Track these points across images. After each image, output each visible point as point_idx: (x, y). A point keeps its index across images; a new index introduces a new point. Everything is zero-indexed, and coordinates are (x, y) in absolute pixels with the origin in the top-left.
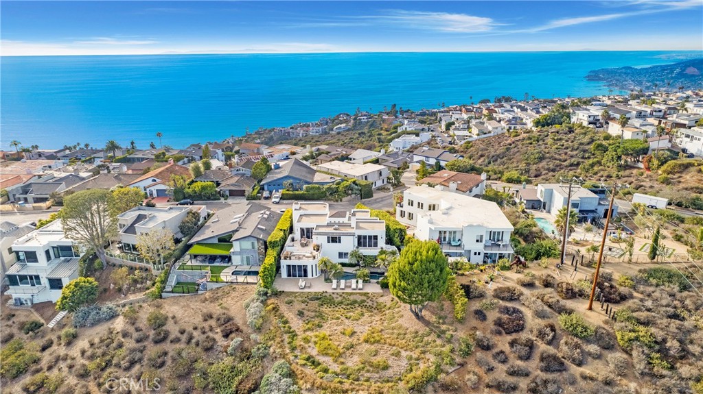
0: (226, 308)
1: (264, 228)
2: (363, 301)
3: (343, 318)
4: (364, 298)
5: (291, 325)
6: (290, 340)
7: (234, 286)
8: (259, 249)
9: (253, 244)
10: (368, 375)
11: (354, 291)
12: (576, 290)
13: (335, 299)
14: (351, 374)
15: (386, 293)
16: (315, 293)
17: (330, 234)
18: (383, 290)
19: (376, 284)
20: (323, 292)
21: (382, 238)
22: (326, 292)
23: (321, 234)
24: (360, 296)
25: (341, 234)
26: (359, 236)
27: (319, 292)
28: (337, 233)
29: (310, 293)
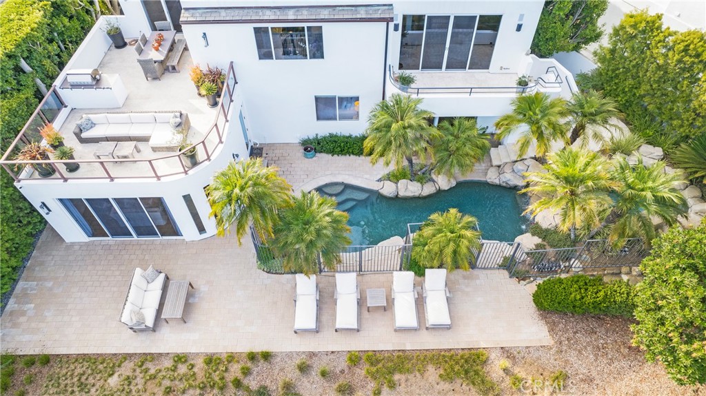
11: (410, 344)
15: (572, 356)
16: (211, 360)
17: (269, 15)
18: (551, 330)
19: (505, 273)
20: (252, 357)
21: (519, 28)
22: (267, 356)
23: (223, 15)
24: (446, 386)
25: (325, 14)
26: (414, 22)
27: (232, 358)
28: (305, 14)
29: (183, 369)
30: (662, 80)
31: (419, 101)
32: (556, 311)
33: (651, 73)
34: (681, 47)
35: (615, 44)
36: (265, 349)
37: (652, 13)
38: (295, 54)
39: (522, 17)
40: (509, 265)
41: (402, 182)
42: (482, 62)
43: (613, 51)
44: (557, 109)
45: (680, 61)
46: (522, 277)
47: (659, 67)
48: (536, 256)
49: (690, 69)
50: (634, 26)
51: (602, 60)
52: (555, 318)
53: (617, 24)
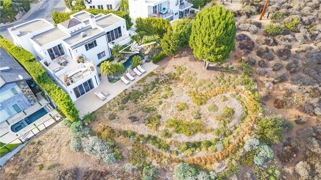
0: (54, 166)
1: (7, 68)
2: (157, 80)
3: (163, 100)
4: (154, 77)
5: (141, 133)
6: (157, 145)
7: (36, 140)
8: (23, 92)
9: (13, 90)
10: (232, 124)
11: (143, 76)
12: (249, 12)
13: (140, 90)
14: (225, 133)
15: (162, 65)
16: (119, 95)
17: (86, 42)
18: (158, 65)
19: (147, 63)
20: (124, 91)
21: (124, 27)
22: (126, 90)
23: (78, 45)
24: (151, 77)
25: (95, 38)
26: (108, 33)
27: (121, 93)
28: (92, 39)
29: (116, 99)
30: (147, 26)
31: (118, 44)
32: (157, 62)
33: (145, 26)
34: (146, 20)
35: (137, 24)
36: (125, 89)
37: (139, 17)
38: (92, 47)
39: (123, 25)
40: (146, 61)
41: (121, 61)
42: (121, 36)
43: (137, 25)
44: (138, 36)
45: (148, 22)
46: (149, 62)
47: (146, 24)
48: (149, 58)
49: (149, 23)
50: (138, 20)
51: (137, 27)
52: (157, 63)
53: (136, 21)
